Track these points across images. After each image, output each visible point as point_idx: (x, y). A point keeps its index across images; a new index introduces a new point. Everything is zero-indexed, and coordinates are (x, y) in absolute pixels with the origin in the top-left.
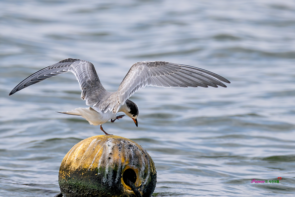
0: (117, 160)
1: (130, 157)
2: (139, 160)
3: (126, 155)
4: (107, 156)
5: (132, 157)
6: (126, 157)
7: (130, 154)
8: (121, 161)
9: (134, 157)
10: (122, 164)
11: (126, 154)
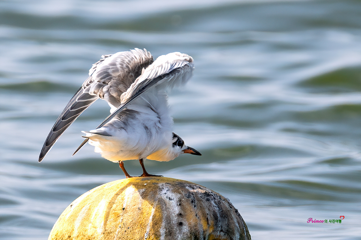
0: (196, 226)
1: (215, 218)
2: (229, 220)
3: (208, 214)
4: (175, 220)
5: (217, 217)
6: (209, 217)
7: (214, 211)
8: (203, 226)
9: (221, 216)
10: (204, 232)
11: (207, 211)
